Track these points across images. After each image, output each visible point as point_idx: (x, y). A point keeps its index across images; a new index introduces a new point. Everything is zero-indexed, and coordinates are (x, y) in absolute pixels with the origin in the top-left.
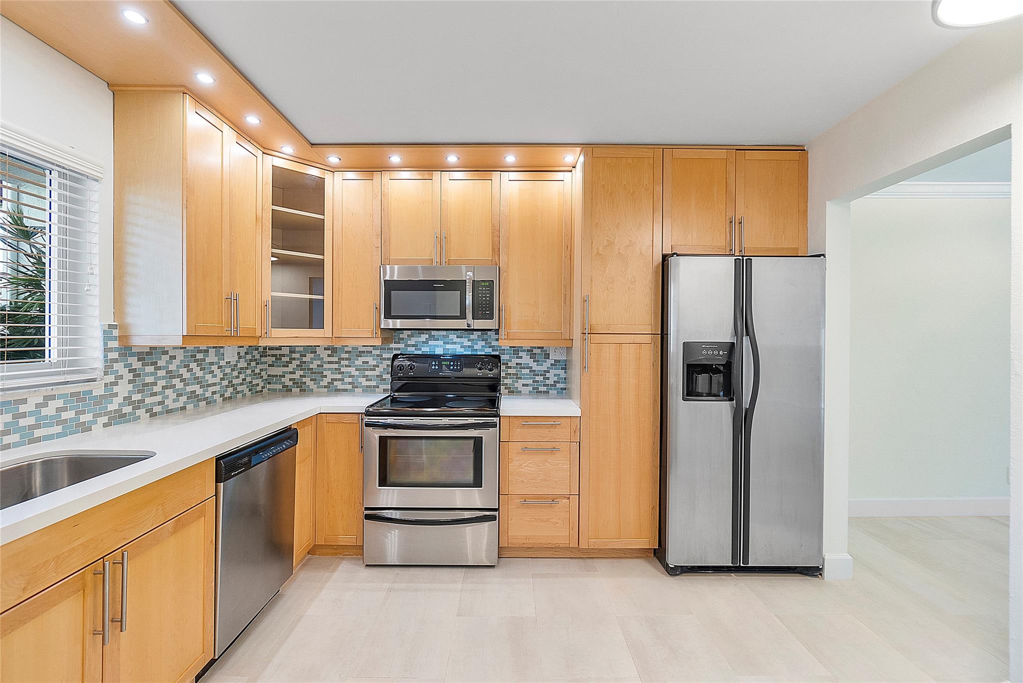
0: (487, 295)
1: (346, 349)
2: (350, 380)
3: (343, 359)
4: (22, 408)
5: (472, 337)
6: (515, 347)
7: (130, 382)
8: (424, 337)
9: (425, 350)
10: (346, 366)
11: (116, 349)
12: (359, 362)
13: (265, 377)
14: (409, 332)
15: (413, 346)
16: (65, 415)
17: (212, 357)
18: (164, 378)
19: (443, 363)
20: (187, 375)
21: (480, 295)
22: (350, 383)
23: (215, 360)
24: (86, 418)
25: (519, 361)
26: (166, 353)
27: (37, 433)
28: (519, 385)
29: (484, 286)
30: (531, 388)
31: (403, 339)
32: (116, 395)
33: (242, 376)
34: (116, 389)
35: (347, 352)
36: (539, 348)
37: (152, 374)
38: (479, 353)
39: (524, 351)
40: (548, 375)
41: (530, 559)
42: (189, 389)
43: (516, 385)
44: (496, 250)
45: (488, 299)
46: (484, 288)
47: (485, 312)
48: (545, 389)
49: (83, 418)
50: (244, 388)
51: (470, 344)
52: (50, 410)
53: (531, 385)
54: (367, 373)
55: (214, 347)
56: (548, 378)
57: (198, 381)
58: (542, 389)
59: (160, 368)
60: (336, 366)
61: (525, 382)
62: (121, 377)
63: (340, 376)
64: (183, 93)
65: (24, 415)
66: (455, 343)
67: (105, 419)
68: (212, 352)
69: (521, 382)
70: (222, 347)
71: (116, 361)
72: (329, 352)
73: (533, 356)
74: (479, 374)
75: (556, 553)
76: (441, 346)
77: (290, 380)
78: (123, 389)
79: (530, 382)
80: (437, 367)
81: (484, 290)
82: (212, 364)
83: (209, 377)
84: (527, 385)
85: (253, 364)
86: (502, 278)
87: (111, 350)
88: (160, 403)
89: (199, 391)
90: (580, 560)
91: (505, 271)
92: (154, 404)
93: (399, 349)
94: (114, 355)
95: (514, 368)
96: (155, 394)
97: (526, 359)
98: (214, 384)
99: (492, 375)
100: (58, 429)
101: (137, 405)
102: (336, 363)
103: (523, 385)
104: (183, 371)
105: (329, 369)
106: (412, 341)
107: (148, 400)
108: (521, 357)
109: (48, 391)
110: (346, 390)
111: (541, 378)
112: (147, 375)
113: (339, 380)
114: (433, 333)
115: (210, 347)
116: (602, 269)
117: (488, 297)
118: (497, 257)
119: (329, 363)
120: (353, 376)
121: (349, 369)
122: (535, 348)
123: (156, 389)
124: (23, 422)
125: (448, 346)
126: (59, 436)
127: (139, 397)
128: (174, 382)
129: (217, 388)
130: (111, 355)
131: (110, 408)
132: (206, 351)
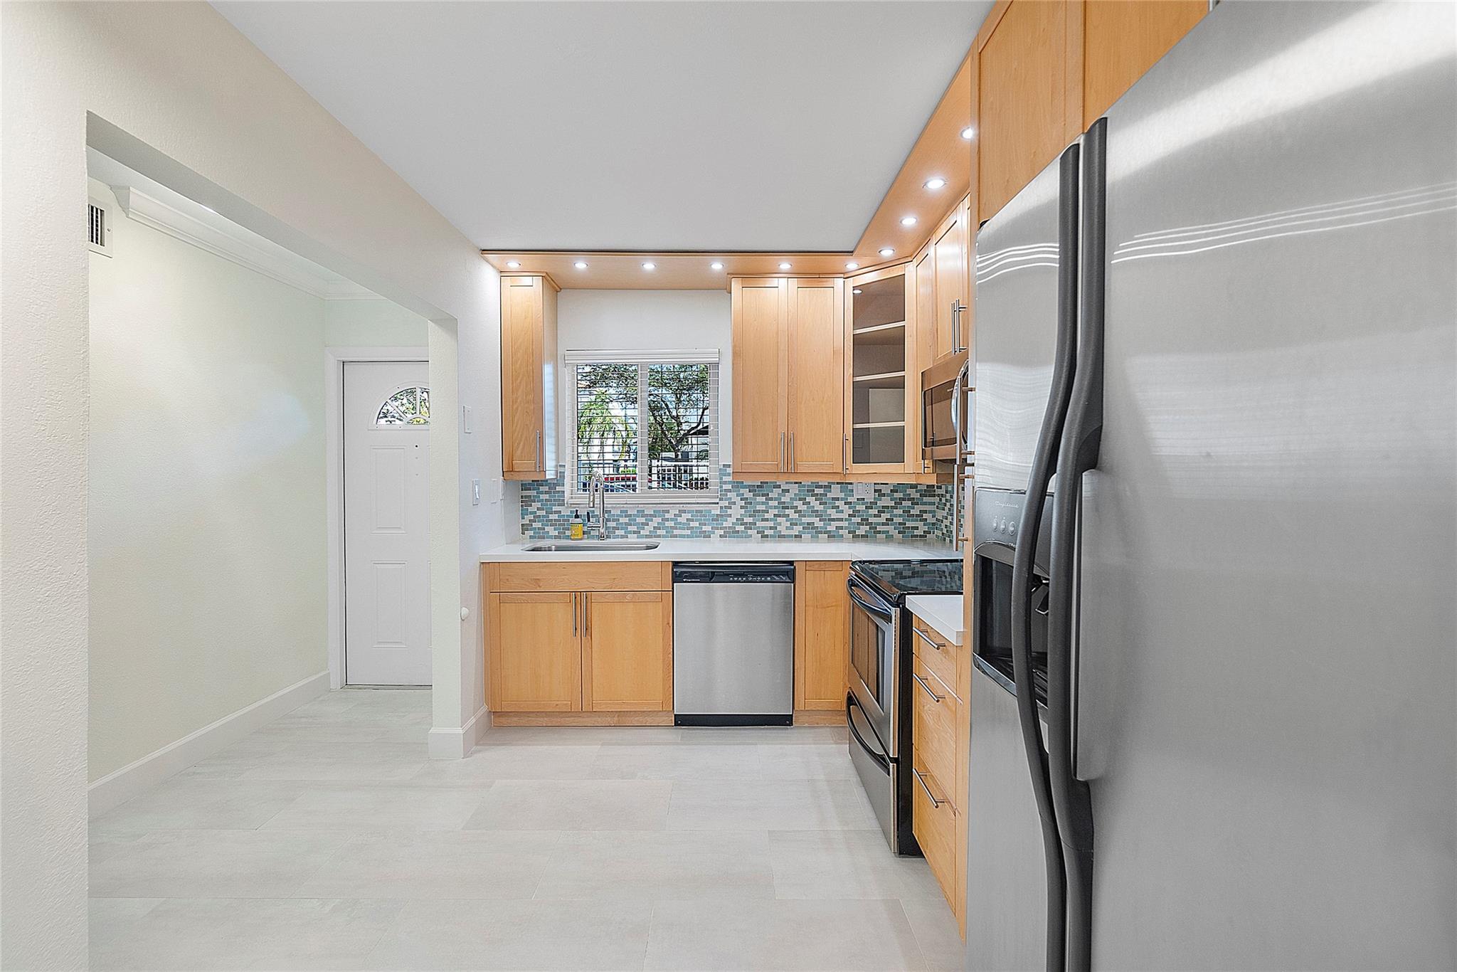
4: (667, 516)
7: (742, 507)
11: (729, 483)
13: (931, 520)
16: (692, 524)
17: (836, 492)
18: (775, 507)
20: (801, 507)
23: (842, 495)
24: (707, 528)
26: (779, 487)
27: (676, 532)
32: (730, 516)
33: (885, 516)
34: (729, 512)
37: (763, 503)
42: (805, 520)
49: (704, 528)
50: (890, 528)
52: (682, 519)
55: (838, 483)
57: (816, 513)
59: (771, 499)
62: (734, 503)
64: (733, 278)
65: (667, 520)
67: (722, 532)
68: (838, 487)
70: (851, 484)
71: (730, 491)
78: (736, 512)
82: (838, 499)
83: (833, 513)
85: (907, 503)
87: (725, 483)
88: (771, 528)
89: (818, 523)
92: (766, 528)
94: (729, 487)
96: (767, 520)
98: (841, 520)
101: (749, 526)
104: (799, 504)
107: (758, 524)
112: (759, 503)
115: (834, 483)
123: (769, 515)
124: (667, 524)
126: (688, 536)
127: (751, 520)
128: (787, 512)
129: (845, 524)
130: (725, 487)
131: (725, 524)
132: (828, 487)
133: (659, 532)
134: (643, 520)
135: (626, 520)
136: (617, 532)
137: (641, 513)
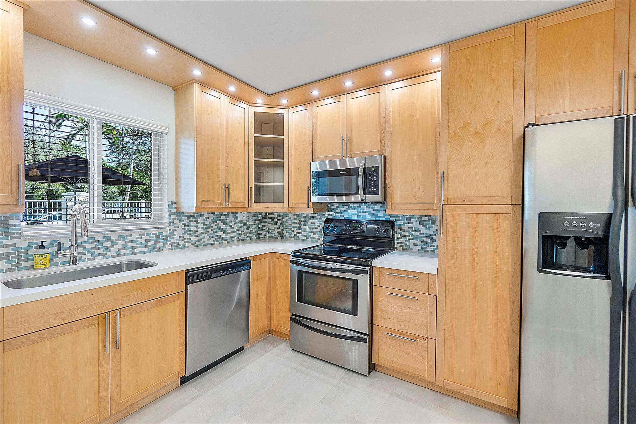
0: (375, 177)
1: (303, 215)
2: (305, 234)
3: (302, 221)
4: (130, 239)
5: (376, 208)
6: (408, 215)
7: (183, 229)
8: (346, 207)
9: (346, 216)
10: (304, 225)
11: (175, 213)
12: (309, 223)
13: (266, 230)
14: (337, 205)
15: (339, 213)
16: (149, 243)
17: (230, 218)
18: (202, 228)
19: (354, 225)
20: (215, 227)
21: (370, 177)
22: (305, 236)
23: (233, 219)
24: (160, 245)
25: (411, 226)
26: (203, 215)
27: (137, 250)
28: (410, 244)
29: (373, 171)
30: (420, 247)
31: (333, 209)
32: (175, 235)
33: (250, 229)
34: (175, 232)
35: (304, 217)
36: (426, 216)
37: (195, 226)
38: (381, 219)
39: (415, 218)
40: (434, 238)
41: (398, 379)
42: (216, 234)
43: (408, 244)
44: (383, 143)
45: (375, 180)
46: (373, 172)
47: (373, 190)
48: (431, 248)
49: (158, 245)
50: (252, 235)
51: (375, 212)
52: (142, 240)
53: (420, 245)
54: (314, 230)
55: (232, 213)
56: (435, 241)
57: (222, 230)
58: (429, 248)
59: (199, 223)
60: (298, 225)
61: (416, 242)
62: (178, 227)
63: (300, 231)
64: (195, 83)
65: (130, 242)
66: (365, 212)
67: (170, 246)
68: (231, 216)
69: (412, 242)
70: (237, 213)
71: (175, 219)
72: (295, 217)
73: (422, 222)
74: (377, 234)
75: (419, 381)
76: (356, 214)
77: (278, 232)
78: (179, 232)
79: (419, 242)
80: (350, 228)
81: (373, 174)
82: (231, 221)
83: (229, 229)
84: (417, 245)
85: (258, 222)
86: (387, 163)
87: (172, 214)
88: (199, 240)
89: (223, 235)
90: (440, 395)
91: (390, 158)
92: (196, 241)
93: (331, 215)
94: (175, 216)
95: (407, 231)
96: (197, 236)
97: (416, 225)
98: (232, 232)
99: (386, 236)
100: (147, 249)
101: (187, 241)
102: (299, 223)
103: (414, 244)
104: (213, 225)
105: (295, 227)
106: (339, 210)
107: (193, 239)
108: (412, 223)
109: (141, 232)
110: (303, 240)
111: (428, 240)
112: (192, 226)
113: (300, 233)
114: (351, 205)
115: (230, 213)
116: (459, 148)
117: (375, 178)
118: (383, 148)
119: (296, 223)
120: (307, 231)
121: (304, 227)
122: (423, 216)
123: (197, 233)
124: (130, 245)
125: (360, 214)
126: (147, 252)
127: (188, 237)
128: (208, 230)
129: (234, 234)
130: (172, 216)
131: (172, 241)
132: (227, 215)
133: (123, 252)
134: (109, 244)
135: (93, 245)
136: (84, 257)
137: (107, 239)
